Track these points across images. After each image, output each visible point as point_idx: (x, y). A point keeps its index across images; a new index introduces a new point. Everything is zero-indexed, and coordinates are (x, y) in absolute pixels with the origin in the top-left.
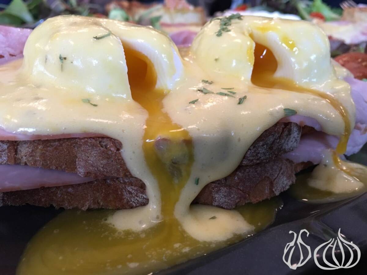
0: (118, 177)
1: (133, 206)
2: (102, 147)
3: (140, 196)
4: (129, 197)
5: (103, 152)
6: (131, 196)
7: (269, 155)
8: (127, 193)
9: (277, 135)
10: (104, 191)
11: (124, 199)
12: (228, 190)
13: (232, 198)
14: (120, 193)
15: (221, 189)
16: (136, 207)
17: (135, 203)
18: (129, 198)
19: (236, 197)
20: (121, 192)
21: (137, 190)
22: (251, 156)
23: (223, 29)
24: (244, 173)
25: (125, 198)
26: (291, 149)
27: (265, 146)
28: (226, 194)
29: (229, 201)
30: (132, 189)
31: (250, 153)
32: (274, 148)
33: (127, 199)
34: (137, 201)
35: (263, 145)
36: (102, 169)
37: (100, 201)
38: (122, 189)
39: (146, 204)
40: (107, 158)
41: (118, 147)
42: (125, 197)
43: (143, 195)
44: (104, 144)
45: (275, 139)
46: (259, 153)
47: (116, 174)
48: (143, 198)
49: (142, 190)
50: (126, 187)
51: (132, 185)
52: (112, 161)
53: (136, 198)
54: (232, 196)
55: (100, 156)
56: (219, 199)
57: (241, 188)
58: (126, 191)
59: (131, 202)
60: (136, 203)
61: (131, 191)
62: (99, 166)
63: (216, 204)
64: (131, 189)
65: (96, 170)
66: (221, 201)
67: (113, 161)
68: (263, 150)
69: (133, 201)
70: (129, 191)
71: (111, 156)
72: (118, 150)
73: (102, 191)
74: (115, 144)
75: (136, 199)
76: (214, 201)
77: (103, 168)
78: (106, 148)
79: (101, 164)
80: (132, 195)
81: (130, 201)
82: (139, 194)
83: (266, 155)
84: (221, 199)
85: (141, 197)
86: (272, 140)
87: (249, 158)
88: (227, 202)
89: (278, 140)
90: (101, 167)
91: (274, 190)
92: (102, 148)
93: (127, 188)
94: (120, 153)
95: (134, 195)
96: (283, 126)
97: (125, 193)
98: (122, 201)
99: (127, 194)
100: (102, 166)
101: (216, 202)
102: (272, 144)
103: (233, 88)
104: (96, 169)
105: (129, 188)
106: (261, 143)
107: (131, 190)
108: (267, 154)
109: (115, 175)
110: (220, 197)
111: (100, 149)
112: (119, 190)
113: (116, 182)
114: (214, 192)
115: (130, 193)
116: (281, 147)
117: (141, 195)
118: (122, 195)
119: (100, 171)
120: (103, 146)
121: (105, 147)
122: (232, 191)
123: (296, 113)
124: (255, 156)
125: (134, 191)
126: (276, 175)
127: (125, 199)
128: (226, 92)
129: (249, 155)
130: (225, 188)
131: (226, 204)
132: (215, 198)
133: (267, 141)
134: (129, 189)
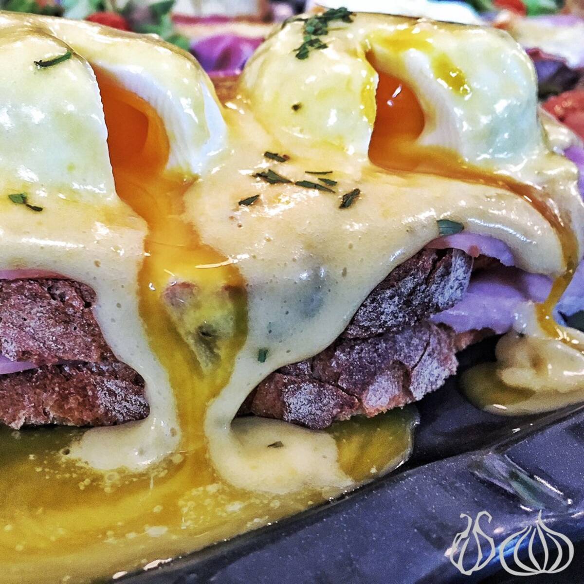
0: (87, 361)
1: (118, 420)
2: (54, 299)
3: (133, 401)
4: (110, 402)
5: (57, 309)
6: (114, 399)
7: (404, 316)
8: (105, 394)
9: (422, 276)
10: (57, 389)
11: (99, 406)
12: (316, 390)
13: (324, 405)
14: (90, 393)
15: (301, 388)
16: (124, 422)
17: (122, 414)
18: (109, 404)
19: (332, 403)
20: (94, 393)
21: (126, 388)
22: (366, 320)
23: (311, 43)
24: (349, 353)
25: (102, 404)
26: (450, 303)
27: (396, 298)
28: (312, 397)
29: (319, 412)
30: (116, 385)
31: (364, 314)
32: (416, 303)
33: (106, 406)
34: (126, 410)
35: (391, 297)
36: (53, 345)
37: (48, 409)
38: (95, 386)
39: (145, 416)
40: (65, 322)
41: (88, 300)
42: (100, 402)
43: (139, 399)
44: (58, 292)
45: (418, 284)
46: (382, 313)
47: (83, 355)
48: (139, 404)
49: (136, 388)
50: (103, 382)
51: (116, 378)
52: (75, 329)
53: (124, 403)
54: (325, 402)
55: (50, 318)
56: (298, 408)
57: (344, 386)
58: (103, 389)
59: (114, 413)
60: (124, 415)
61: (114, 390)
62: (48, 339)
63: (291, 417)
64: (115, 387)
65: (41, 347)
66: (300, 411)
67: (78, 329)
68: (392, 307)
69: (119, 409)
70: (109, 390)
71: (72, 318)
72: (88, 305)
73: (53, 389)
74: (81, 292)
75: (125, 406)
76: (287, 411)
77: (56, 341)
78: (62, 301)
79: (53, 334)
80: (116, 397)
81: (111, 411)
82: (131, 396)
83: (397, 318)
84: (302, 407)
85: (134, 403)
86: (410, 285)
87: (361, 324)
88: (314, 414)
89: (424, 286)
90: (52, 341)
91: (411, 388)
92: (53, 302)
93: (105, 383)
94: (91, 313)
95: (119, 399)
96: (435, 256)
97: (100, 394)
98: (96, 410)
99: (105, 396)
100: (54, 338)
101: (290, 412)
102: (410, 294)
103: (331, 172)
104: (41, 345)
105: (111, 384)
106: (388, 293)
107: (113, 388)
108: (401, 315)
109: (82, 357)
110: (299, 402)
111: (49, 304)
112: (88, 388)
113: (83, 371)
114: (287, 392)
115: (112, 393)
116: (430, 301)
117: (134, 398)
118: (95, 397)
119: (49, 348)
120: (55, 296)
121: (59, 299)
122: (325, 391)
123: (463, 228)
124: (374, 319)
125: (120, 390)
126: (417, 359)
127: (101, 406)
128: (315, 179)
129: (362, 317)
130: (311, 385)
131: (313, 417)
132: (289, 405)
133: (399, 288)
134: (109, 386)
